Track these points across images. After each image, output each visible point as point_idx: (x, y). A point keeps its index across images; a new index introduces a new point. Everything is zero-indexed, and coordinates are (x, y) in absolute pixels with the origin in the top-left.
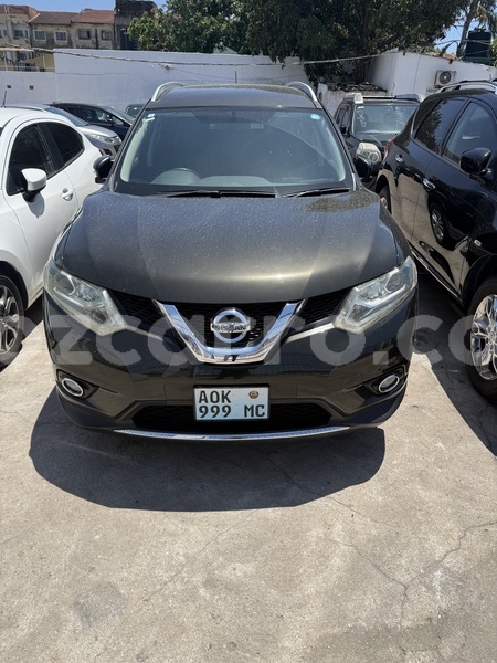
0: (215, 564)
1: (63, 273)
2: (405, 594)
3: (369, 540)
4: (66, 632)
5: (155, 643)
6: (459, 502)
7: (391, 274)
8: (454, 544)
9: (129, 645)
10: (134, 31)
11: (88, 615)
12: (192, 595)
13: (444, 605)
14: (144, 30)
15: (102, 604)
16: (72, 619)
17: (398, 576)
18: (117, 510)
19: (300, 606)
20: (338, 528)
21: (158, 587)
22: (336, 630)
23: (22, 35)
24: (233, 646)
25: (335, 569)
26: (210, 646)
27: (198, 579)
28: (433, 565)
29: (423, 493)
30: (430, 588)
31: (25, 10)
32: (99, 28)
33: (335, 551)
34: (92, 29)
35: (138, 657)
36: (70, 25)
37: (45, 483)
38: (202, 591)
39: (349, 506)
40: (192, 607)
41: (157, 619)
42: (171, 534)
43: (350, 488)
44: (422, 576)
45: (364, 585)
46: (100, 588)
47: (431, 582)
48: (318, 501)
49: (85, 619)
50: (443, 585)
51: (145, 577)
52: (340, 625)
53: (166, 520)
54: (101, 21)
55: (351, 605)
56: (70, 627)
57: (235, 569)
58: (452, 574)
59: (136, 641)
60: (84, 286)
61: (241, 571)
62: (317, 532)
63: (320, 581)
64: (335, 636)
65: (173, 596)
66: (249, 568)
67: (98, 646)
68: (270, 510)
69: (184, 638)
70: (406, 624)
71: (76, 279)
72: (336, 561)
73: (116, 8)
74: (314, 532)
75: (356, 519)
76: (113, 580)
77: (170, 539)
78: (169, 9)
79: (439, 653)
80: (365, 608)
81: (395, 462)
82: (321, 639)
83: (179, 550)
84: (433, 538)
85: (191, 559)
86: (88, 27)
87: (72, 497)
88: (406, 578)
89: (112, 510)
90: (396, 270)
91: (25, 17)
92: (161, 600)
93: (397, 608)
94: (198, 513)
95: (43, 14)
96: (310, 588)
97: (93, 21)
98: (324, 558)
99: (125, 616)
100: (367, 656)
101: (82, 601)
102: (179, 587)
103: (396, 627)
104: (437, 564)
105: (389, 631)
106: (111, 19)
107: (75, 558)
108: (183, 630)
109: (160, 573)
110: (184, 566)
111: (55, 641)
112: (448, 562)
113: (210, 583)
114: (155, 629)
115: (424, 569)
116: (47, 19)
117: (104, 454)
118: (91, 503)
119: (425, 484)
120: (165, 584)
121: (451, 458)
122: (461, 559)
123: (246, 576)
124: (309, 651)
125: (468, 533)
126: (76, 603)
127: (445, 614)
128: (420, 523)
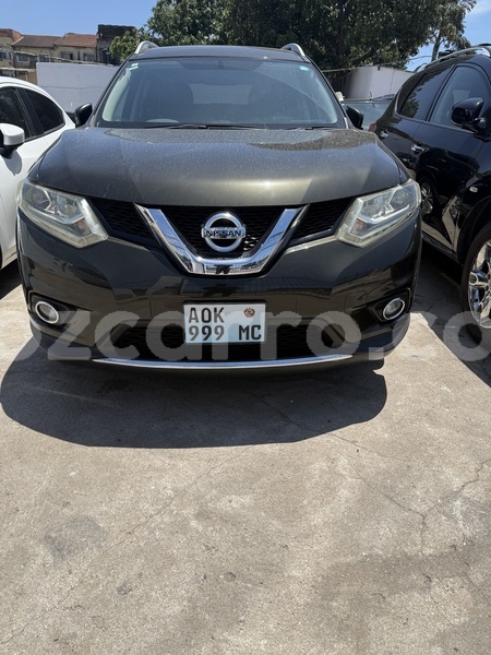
0: (208, 497)
1: (38, 187)
2: (424, 524)
3: (378, 473)
4: (34, 566)
5: (140, 575)
6: (472, 438)
7: (394, 190)
8: (472, 476)
9: (110, 578)
10: (115, 50)
11: (60, 549)
12: (181, 527)
13: (468, 534)
14: (126, 49)
15: (77, 538)
16: (43, 553)
17: (414, 506)
18: (96, 448)
19: (307, 536)
20: (343, 462)
21: (143, 520)
22: (350, 559)
23: (5, 57)
24: (232, 576)
25: (343, 501)
26: (205, 577)
27: (189, 512)
28: (450, 496)
29: (431, 430)
30: (450, 517)
31: (8, 33)
32: (82, 51)
33: (341, 484)
34: (75, 52)
35: (119, 590)
36: (53, 48)
37: (15, 424)
38: (194, 523)
39: (354, 442)
40: (182, 539)
41: (142, 551)
42: (157, 470)
43: (353, 426)
44: (440, 505)
45: (377, 514)
46: (74, 522)
47: (451, 511)
48: (318, 438)
49: (57, 553)
50: (465, 515)
51: (128, 511)
52: (353, 553)
53: (152, 456)
54: (84, 45)
55: (364, 535)
56: (39, 561)
57: (230, 501)
58: (473, 503)
59: (118, 574)
60: (61, 197)
61: (237, 502)
62: (319, 465)
63: (327, 512)
64: (348, 564)
65: (160, 529)
66: (247, 500)
67: (73, 580)
68: (267, 445)
69: (174, 569)
70: (428, 551)
71: (52, 191)
72: (344, 493)
73: (99, 33)
74: (317, 466)
75: (362, 454)
76: (91, 514)
77: (156, 474)
78: (151, 28)
79: (468, 579)
80: (381, 536)
81: (399, 403)
82: (332, 568)
83: (167, 485)
84: (449, 471)
85: (180, 493)
86: (71, 50)
87: (45, 437)
88: (423, 508)
89: (90, 449)
90: (400, 187)
91: (9, 40)
92: (146, 533)
93: (416, 536)
94: (187, 450)
95: (27, 38)
96: (317, 519)
97: (76, 44)
98: (329, 490)
99: (105, 549)
100: (388, 584)
101: (54, 535)
102: (167, 519)
103: (417, 555)
104: (456, 495)
105: (410, 559)
106: (94, 43)
107: (47, 494)
108: (172, 560)
109: (145, 506)
110: (172, 499)
111: (21, 575)
112: (466, 492)
113: (202, 515)
114: (140, 561)
115: (442, 499)
116: (30, 42)
117: (82, 398)
118: (67, 443)
119: (433, 421)
120: (151, 516)
121: (458, 400)
122: (481, 490)
123: (243, 507)
124: (320, 579)
125: (485, 466)
126: (47, 538)
127: (471, 541)
128: (433, 458)
